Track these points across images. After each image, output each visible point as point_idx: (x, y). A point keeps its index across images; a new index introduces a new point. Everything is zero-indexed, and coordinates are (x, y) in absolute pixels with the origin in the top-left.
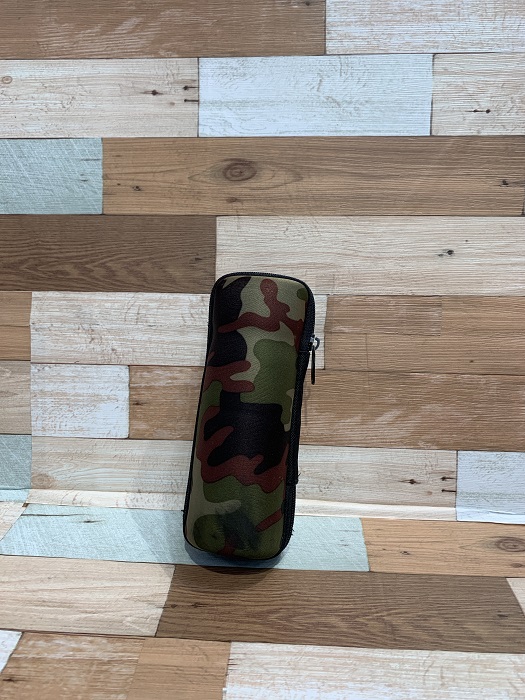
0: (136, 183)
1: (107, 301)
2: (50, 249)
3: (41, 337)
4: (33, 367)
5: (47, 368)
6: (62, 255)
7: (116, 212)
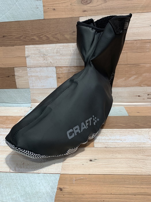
0: (54, 8)
1: (47, 47)
2: (29, 32)
3: (29, 60)
4: (28, 68)
5: (32, 69)
6: (33, 33)
7: (48, 18)
